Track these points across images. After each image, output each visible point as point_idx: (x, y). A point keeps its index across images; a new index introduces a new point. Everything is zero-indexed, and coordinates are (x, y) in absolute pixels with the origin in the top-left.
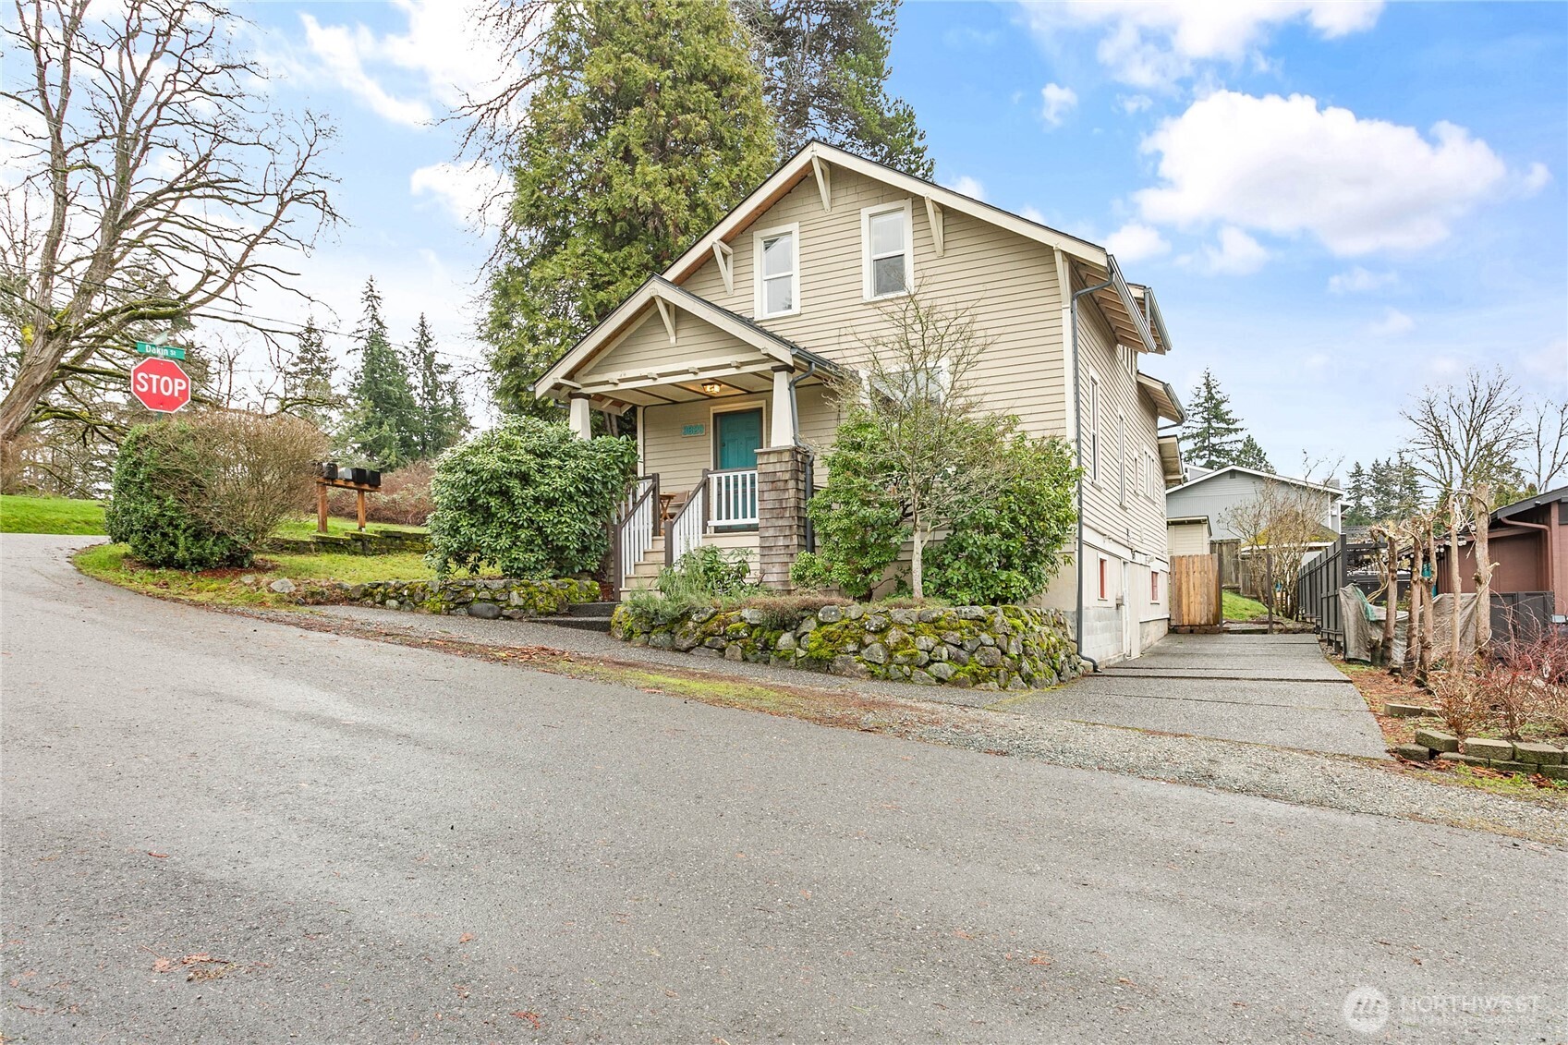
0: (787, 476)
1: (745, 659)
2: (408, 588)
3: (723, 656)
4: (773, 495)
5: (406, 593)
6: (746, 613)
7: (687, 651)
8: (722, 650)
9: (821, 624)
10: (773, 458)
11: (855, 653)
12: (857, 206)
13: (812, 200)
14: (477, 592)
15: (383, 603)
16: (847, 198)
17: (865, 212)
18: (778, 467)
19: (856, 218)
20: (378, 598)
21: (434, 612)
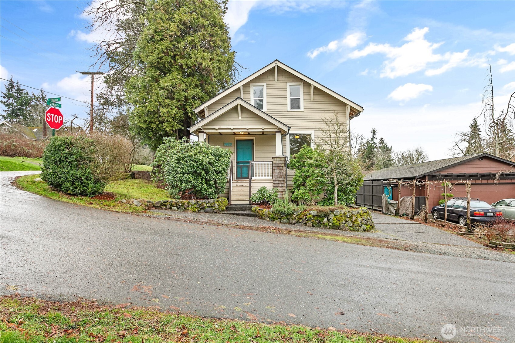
0: (283, 165)
1: (313, 226)
2: (181, 203)
3: (306, 225)
4: (278, 171)
5: (180, 204)
6: (312, 212)
7: (294, 224)
8: (305, 224)
9: (335, 215)
10: (278, 159)
11: (345, 224)
12: (286, 81)
13: (271, 77)
14: (206, 204)
15: (171, 208)
16: (283, 79)
17: (288, 84)
18: (280, 162)
19: (285, 85)
20: (168, 206)
21: (193, 212)
